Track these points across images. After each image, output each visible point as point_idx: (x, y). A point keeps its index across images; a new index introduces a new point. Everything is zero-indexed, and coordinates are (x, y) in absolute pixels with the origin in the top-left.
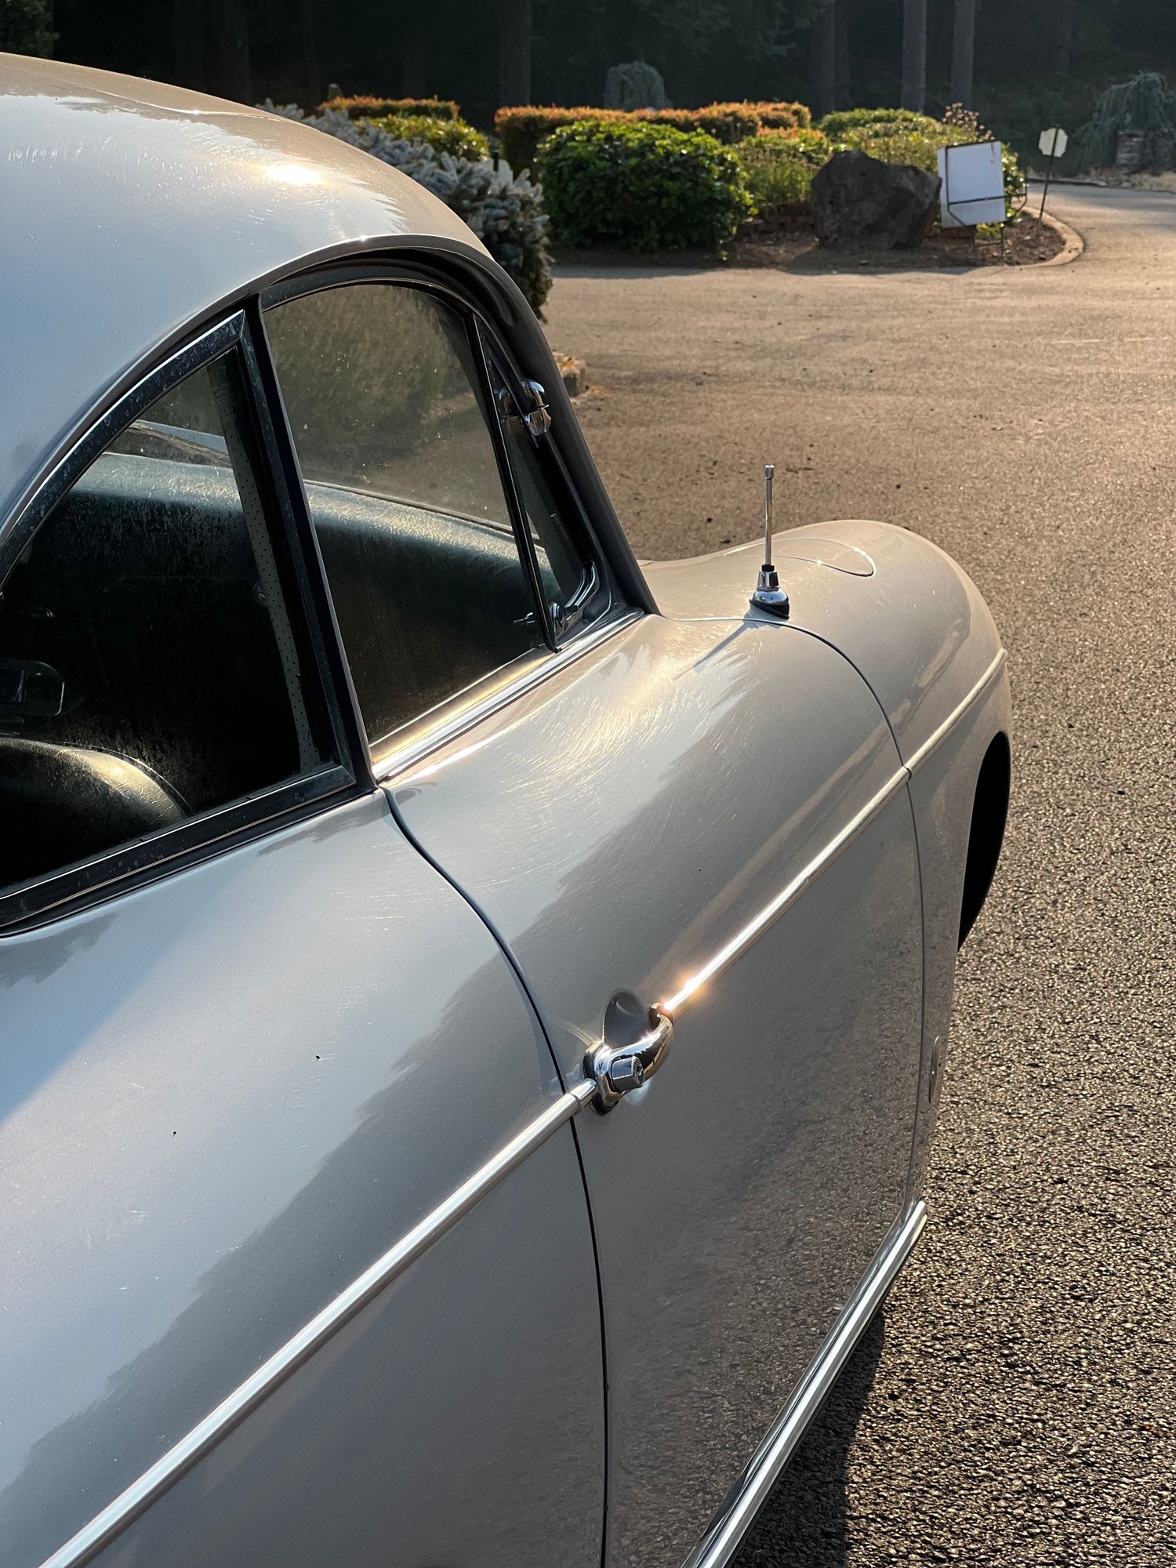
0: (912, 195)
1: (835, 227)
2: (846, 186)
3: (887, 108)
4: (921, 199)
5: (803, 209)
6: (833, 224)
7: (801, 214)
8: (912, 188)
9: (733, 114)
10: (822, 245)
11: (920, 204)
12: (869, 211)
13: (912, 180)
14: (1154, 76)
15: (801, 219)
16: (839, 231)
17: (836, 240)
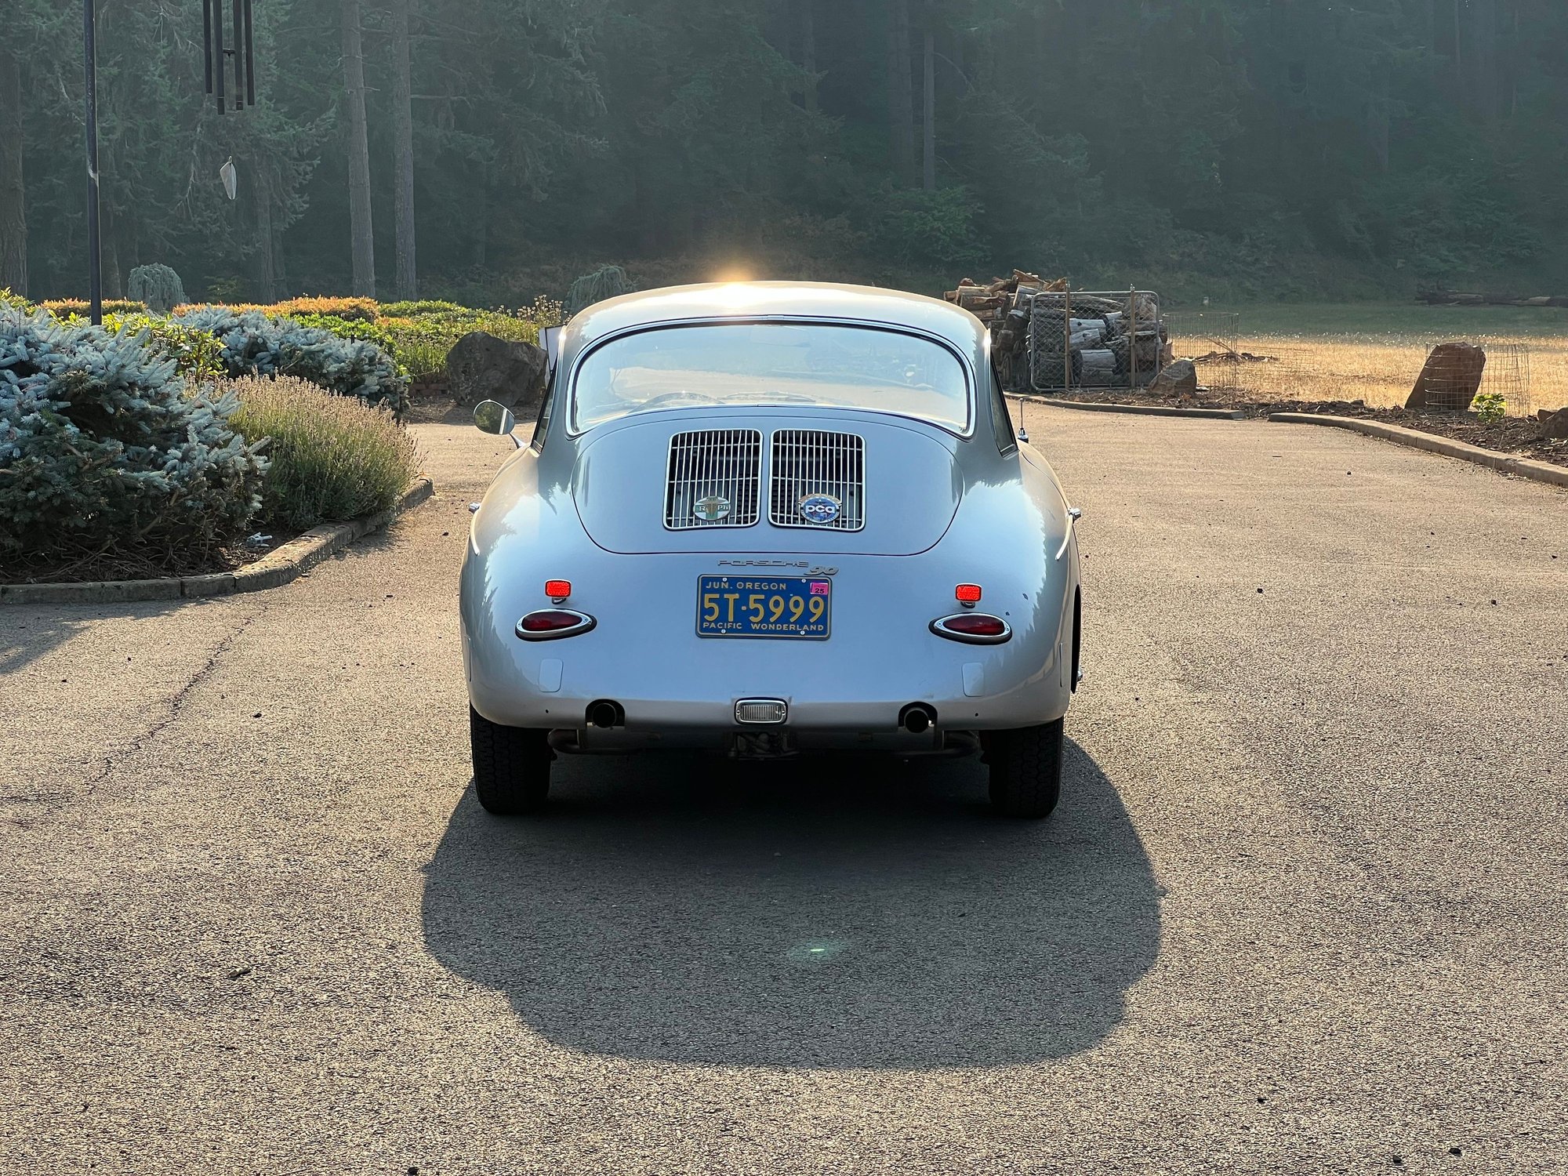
0: (526, 363)
1: (469, 390)
2: (475, 359)
3: (428, 300)
4: (533, 367)
5: (436, 379)
6: (466, 388)
7: (432, 382)
8: (526, 359)
9: (356, 306)
10: (459, 405)
11: (533, 371)
12: (495, 377)
13: (526, 353)
14: (614, 268)
15: (433, 386)
16: (471, 393)
17: (470, 400)
